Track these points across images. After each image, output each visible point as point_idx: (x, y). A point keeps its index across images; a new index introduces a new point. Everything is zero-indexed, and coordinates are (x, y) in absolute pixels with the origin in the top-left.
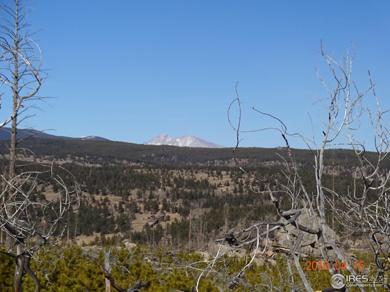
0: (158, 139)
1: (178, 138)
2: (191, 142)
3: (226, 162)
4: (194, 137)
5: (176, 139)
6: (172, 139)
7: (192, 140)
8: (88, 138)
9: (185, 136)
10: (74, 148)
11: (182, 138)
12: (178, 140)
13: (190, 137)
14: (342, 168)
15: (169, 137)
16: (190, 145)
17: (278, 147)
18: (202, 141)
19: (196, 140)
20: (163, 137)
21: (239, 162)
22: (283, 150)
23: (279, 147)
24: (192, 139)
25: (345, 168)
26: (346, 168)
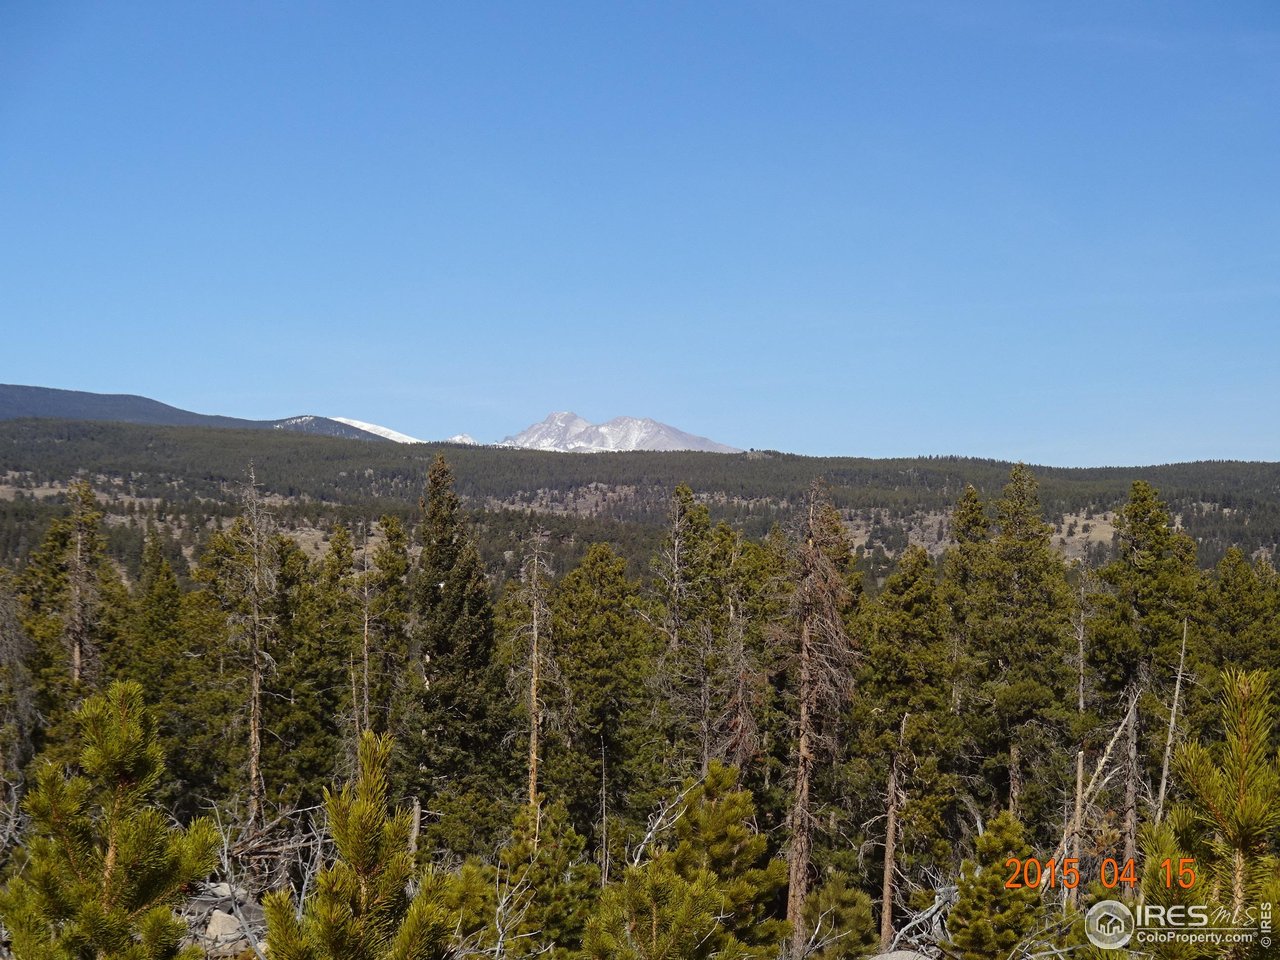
0: (547, 425)
1: (603, 425)
2: (643, 435)
3: (571, 495)
4: (652, 421)
5: (598, 427)
6: (587, 428)
7: (644, 430)
8: (293, 422)
9: (625, 419)
10: (147, 449)
11: (615, 423)
12: (603, 430)
13: (640, 422)
14: (885, 514)
15: (578, 421)
16: (638, 445)
17: (749, 451)
18: (676, 433)
19: (656, 429)
20: (561, 422)
21: (610, 494)
22: (764, 459)
23: (752, 450)
24: (645, 427)
25: (894, 515)
26: (896, 515)
